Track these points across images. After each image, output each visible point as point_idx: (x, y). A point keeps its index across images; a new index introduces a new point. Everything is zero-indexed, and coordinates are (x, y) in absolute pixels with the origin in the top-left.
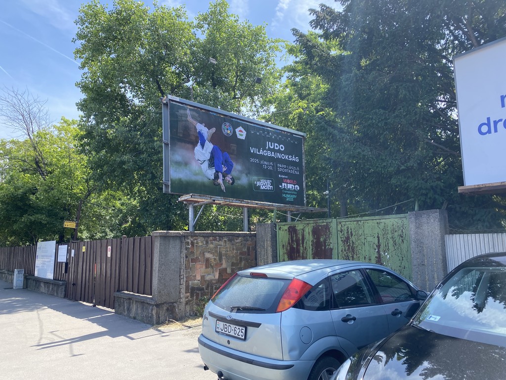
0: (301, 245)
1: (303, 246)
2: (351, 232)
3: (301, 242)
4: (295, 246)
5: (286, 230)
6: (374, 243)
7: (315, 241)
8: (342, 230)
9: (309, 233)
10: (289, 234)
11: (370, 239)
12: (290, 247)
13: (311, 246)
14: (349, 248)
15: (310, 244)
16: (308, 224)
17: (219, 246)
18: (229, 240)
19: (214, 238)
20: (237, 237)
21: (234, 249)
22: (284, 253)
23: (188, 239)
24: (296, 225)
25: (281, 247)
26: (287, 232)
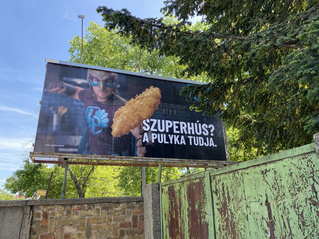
2: (228, 193)
3: (179, 210)
5: (167, 192)
6: (263, 218)
7: (190, 209)
8: (217, 190)
9: (185, 196)
10: (169, 198)
11: (255, 207)
12: (171, 217)
13: (187, 217)
14: (227, 225)
15: (187, 213)
17: (87, 217)
18: (103, 208)
19: (80, 206)
20: (116, 205)
21: (111, 220)
22: (166, 226)
23: (39, 210)
24: (174, 185)
25: (164, 216)
26: (167, 195)
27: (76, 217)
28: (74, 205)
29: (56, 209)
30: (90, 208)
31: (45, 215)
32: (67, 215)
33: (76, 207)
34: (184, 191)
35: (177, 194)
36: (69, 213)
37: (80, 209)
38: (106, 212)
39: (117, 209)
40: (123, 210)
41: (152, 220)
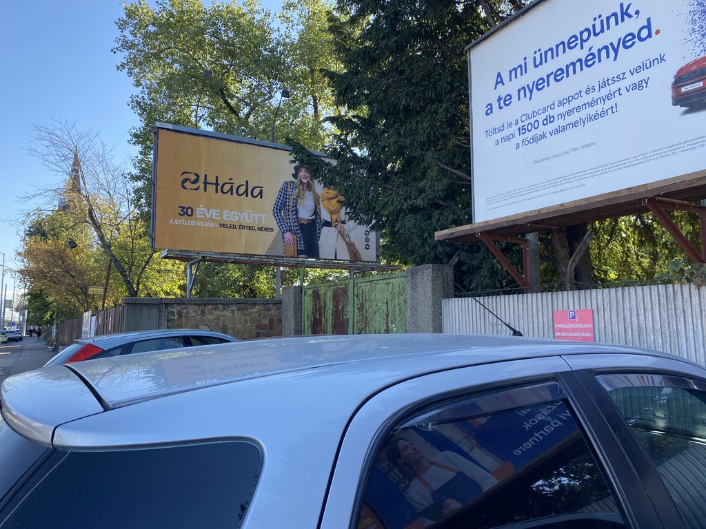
0: (323, 315)
2: (365, 297)
3: (323, 310)
4: (318, 317)
6: (384, 312)
7: (334, 310)
8: (358, 294)
9: (330, 299)
10: (313, 301)
11: (380, 305)
12: (314, 318)
13: (331, 316)
14: (362, 319)
15: (331, 313)
16: (329, 286)
17: (222, 318)
18: (238, 309)
19: (214, 306)
20: (252, 306)
21: (246, 321)
22: (308, 327)
23: (173, 308)
24: (319, 289)
25: (306, 317)
26: (311, 298)
27: (210, 317)
28: (208, 304)
29: (190, 308)
30: (224, 309)
31: (180, 314)
32: (201, 314)
33: (210, 307)
34: (330, 294)
35: (322, 298)
36: (203, 312)
37: (215, 310)
38: (241, 313)
39: (253, 311)
40: (260, 312)
41: (292, 321)
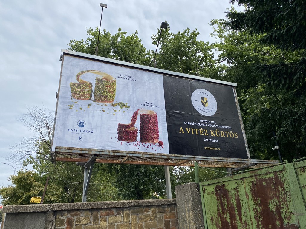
0: (238, 218)
1: (241, 220)
3: (236, 211)
4: (228, 219)
5: (212, 193)
7: (259, 210)
9: (247, 195)
10: (217, 199)
12: (221, 220)
13: (254, 220)
15: (253, 215)
16: (242, 179)
17: (116, 224)
20: (147, 209)
21: (142, 226)
24: (226, 183)
25: (209, 220)
26: (214, 196)
27: (104, 224)
28: (101, 209)
29: (82, 215)
30: (118, 213)
31: (70, 222)
32: (94, 221)
34: (245, 189)
35: (232, 195)
36: (96, 219)
37: (108, 214)
38: (136, 217)
39: (148, 213)
40: (155, 215)
